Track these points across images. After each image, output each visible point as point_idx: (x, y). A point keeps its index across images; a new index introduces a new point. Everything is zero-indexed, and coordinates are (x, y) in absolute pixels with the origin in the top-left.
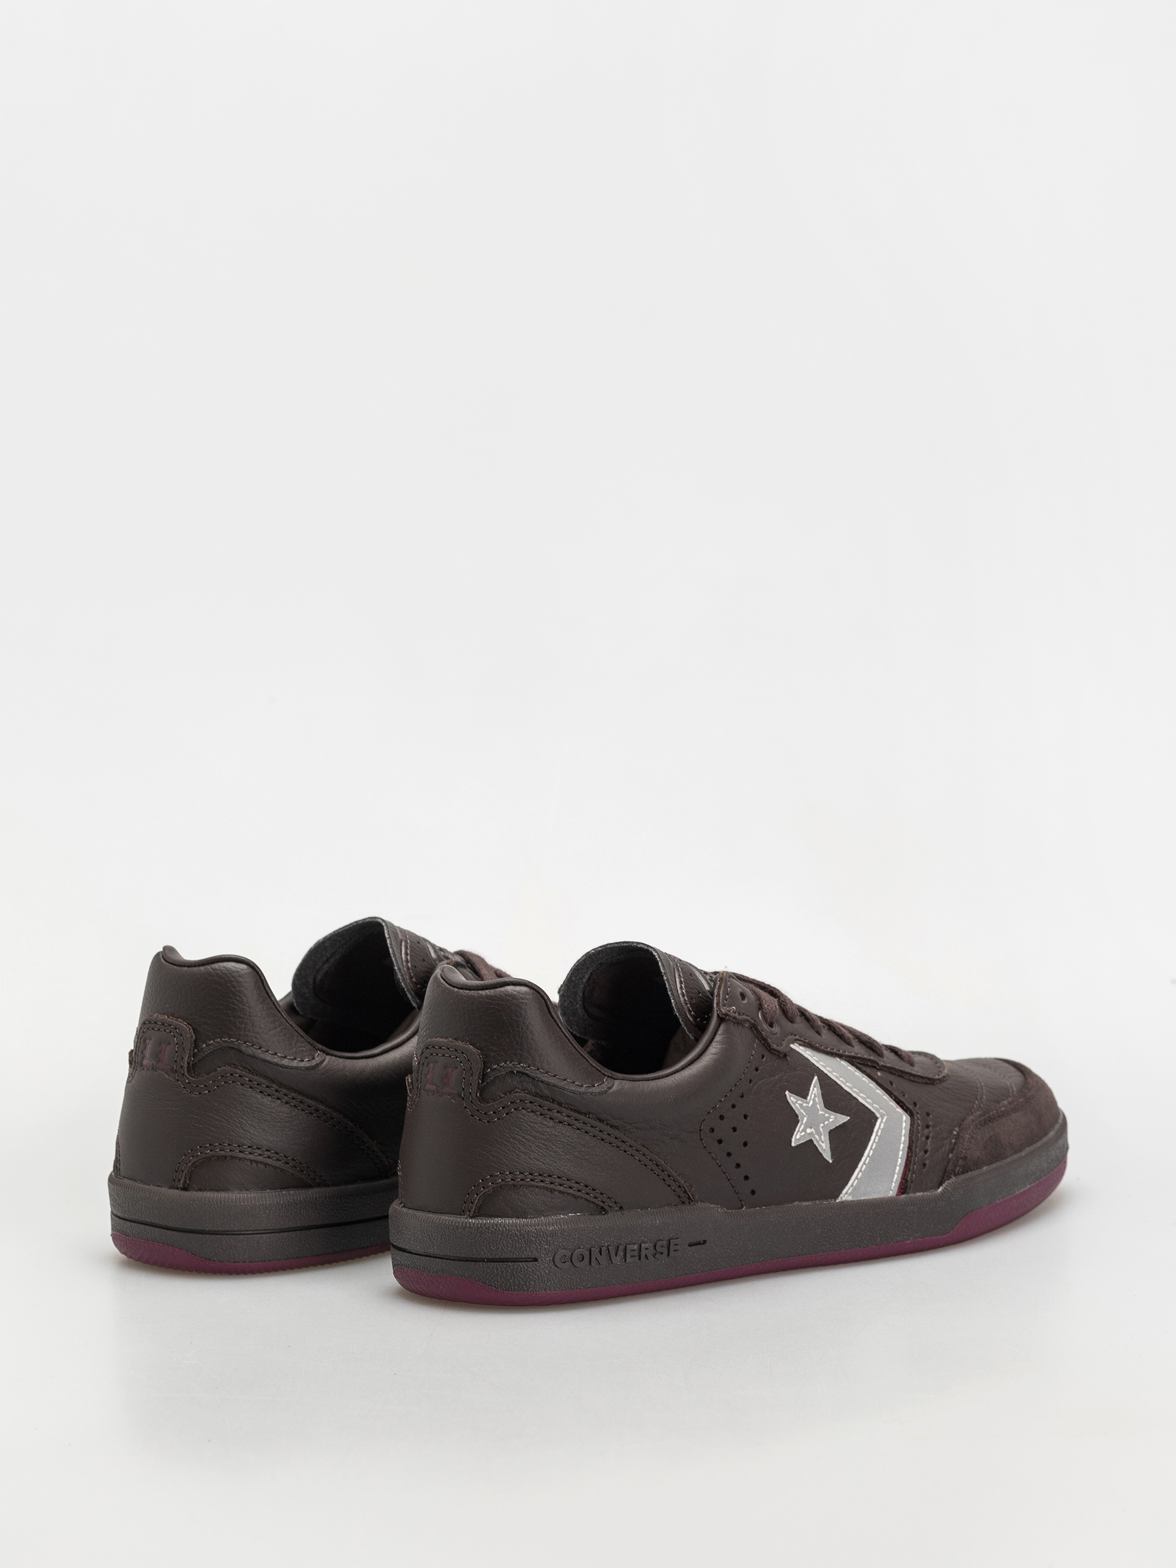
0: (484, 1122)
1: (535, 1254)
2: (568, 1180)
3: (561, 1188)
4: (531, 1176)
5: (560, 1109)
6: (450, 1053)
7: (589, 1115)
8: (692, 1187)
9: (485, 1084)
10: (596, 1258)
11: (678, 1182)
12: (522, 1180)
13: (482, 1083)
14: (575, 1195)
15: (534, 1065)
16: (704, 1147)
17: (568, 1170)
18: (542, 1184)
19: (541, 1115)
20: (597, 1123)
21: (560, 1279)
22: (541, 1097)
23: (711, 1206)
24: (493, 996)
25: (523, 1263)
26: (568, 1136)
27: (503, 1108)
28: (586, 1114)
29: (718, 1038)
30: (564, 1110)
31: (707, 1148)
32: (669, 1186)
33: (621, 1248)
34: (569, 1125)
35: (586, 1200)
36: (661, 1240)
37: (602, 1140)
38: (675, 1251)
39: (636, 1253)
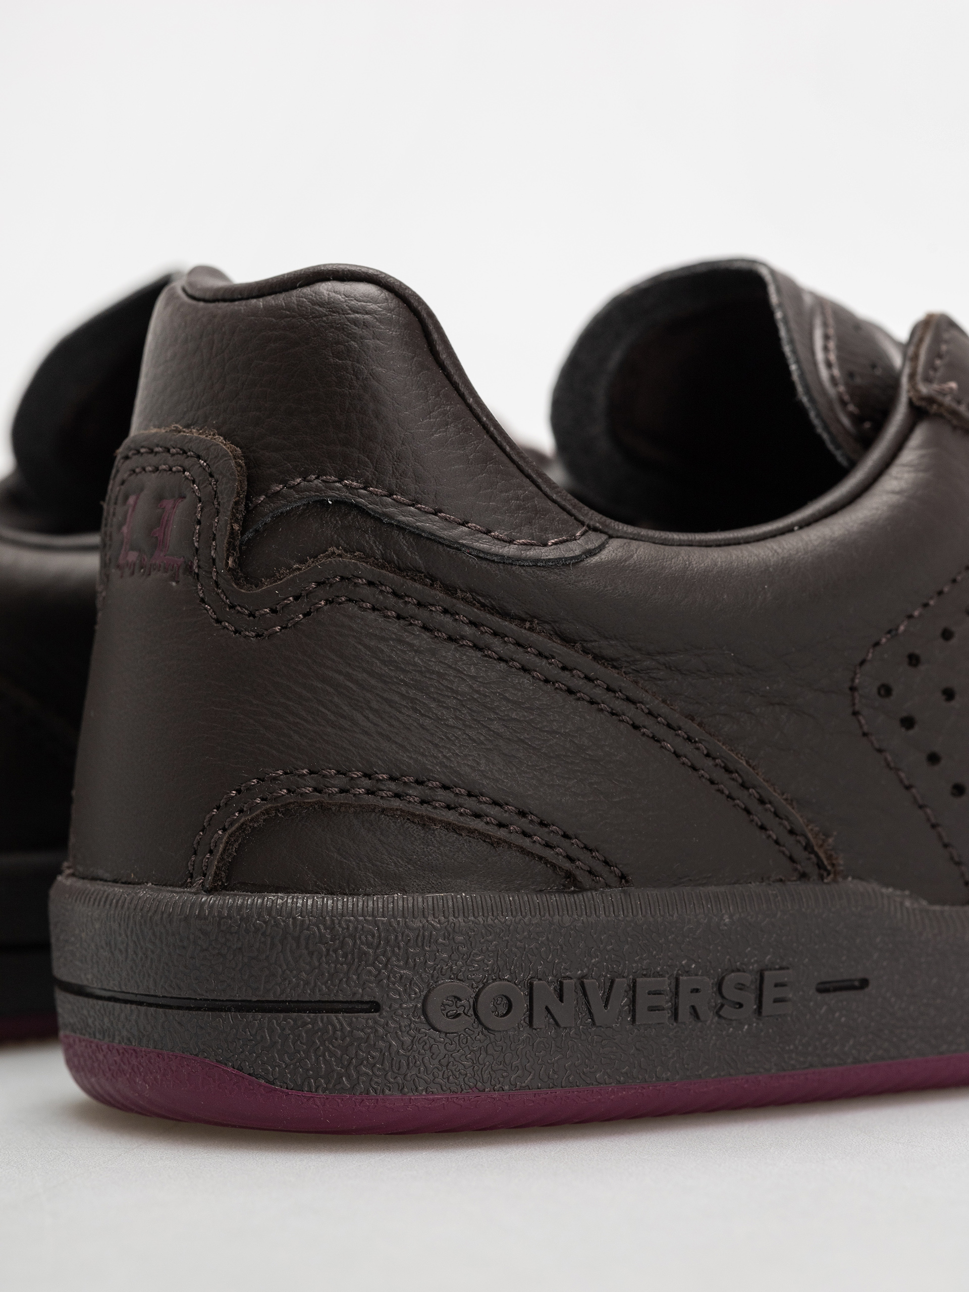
0: (246, 637)
1: (374, 992)
2: (470, 795)
3: (451, 816)
4: (366, 782)
5: (448, 601)
6: (171, 460)
7: (531, 622)
8: (827, 835)
9: (249, 535)
10: (547, 1008)
11: (787, 819)
12: (342, 791)
13: (242, 534)
14: (489, 836)
15: (379, 483)
16: (865, 734)
17: (471, 767)
18: (396, 803)
19: (399, 617)
20: (556, 647)
21: (444, 1062)
22: (400, 570)
23: (884, 890)
24: (282, 308)
25: (340, 1016)
26: (473, 678)
27: (296, 598)
28: (523, 620)
29: (909, 455)
30: (461, 606)
31: (873, 738)
32: (763, 828)
33: (622, 984)
34: (476, 647)
35: (523, 850)
36: (739, 970)
37: (570, 691)
38: (776, 1001)
39: (665, 1001)
